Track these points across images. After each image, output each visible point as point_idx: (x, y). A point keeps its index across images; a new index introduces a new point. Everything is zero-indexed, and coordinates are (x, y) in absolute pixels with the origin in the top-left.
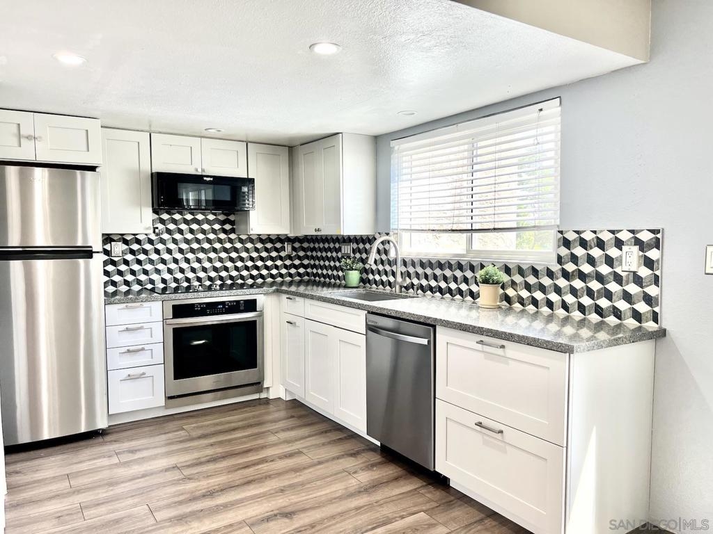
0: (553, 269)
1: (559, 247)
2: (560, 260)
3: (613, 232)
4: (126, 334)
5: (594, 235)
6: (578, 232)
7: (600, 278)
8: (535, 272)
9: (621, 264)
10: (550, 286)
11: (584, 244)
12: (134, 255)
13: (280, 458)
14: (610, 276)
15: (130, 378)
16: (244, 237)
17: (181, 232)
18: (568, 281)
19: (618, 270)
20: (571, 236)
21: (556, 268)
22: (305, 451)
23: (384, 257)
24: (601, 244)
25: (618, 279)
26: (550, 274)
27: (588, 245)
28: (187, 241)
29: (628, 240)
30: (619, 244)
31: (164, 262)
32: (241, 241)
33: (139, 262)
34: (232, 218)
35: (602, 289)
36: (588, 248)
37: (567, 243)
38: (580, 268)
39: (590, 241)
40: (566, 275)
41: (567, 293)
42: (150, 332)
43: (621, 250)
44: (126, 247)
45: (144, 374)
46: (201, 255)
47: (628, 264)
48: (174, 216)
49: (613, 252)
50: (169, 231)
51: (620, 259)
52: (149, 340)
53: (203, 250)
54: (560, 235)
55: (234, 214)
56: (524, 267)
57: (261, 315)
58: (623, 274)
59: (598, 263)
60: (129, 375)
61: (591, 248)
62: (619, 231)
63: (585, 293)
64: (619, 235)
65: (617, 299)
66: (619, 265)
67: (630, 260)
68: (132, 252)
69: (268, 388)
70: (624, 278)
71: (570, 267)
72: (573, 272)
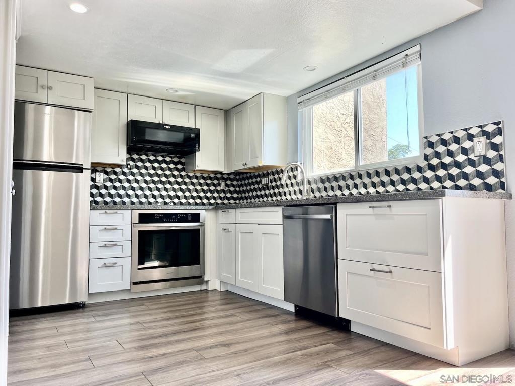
0: (422, 165)
1: (425, 148)
2: (427, 158)
3: (465, 130)
4: (105, 232)
5: (451, 135)
6: (439, 135)
7: (458, 165)
8: (408, 170)
9: (473, 152)
10: (420, 178)
11: (444, 142)
12: (112, 183)
13: (218, 318)
14: (465, 162)
15: (105, 266)
16: (191, 175)
17: (146, 168)
18: (434, 172)
19: (472, 157)
20: (434, 139)
21: (423, 164)
22: (237, 314)
23: (293, 181)
24: (457, 140)
25: (472, 163)
26: (420, 169)
27: (447, 142)
28: (150, 175)
29: (478, 133)
30: (471, 137)
31: (133, 189)
32: (189, 177)
33: (115, 188)
34: (183, 160)
35: (460, 173)
36: (448, 145)
37: (431, 145)
38: (442, 161)
39: (448, 140)
40: (432, 168)
41: (433, 181)
42: (121, 232)
43: (473, 141)
44: (106, 176)
45: (116, 263)
46: (160, 186)
47: (478, 151)
48: (141, 157)
49: (467, 144)
50: (138, 167)
51: (472, 148)
52: (120, 237)
53: (161, 182)
54: (426, 140)
55: (184, 158)
56: (400, 168)
57: (203, 225)
58: (475, 159)
59: (456, 155)
60: (105, 264)
61: (450, 145)
62: (470, 128)
63: (447, 178)
64: (470, 131)
65: (472, 178)
66: (472, 153)
67: (480, 147)
68: (111, 181)
69: (207, 282)
70: (477, 162)
71: (434, 162)
72: (437, 164)
